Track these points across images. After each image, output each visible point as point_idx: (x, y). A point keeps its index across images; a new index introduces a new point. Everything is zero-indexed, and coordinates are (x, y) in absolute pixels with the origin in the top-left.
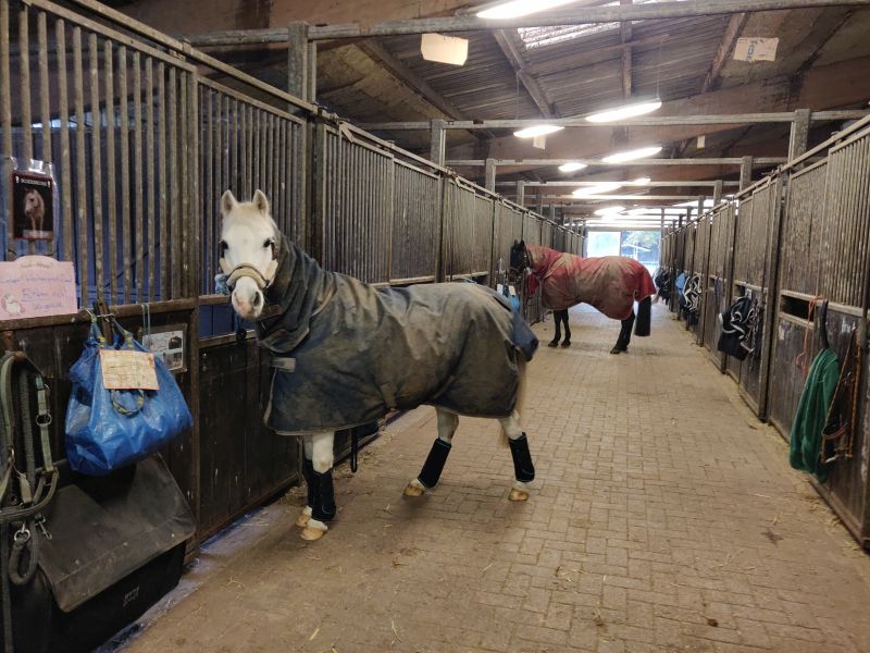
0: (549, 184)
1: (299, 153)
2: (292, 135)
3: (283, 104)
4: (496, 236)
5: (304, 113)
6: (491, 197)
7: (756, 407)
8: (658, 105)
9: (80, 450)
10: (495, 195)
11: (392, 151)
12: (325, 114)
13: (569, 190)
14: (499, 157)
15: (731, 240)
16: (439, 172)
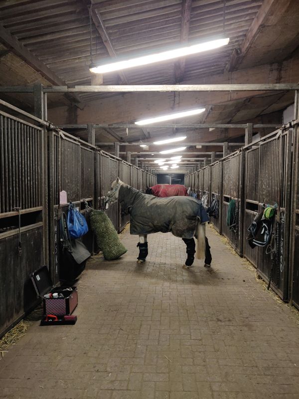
0: (147, 159)
3: (87, 146)
4: (132, 179)
5: (92, 148)
6: (130, 165)
7: (219, 231)
8: (186, 137)
9: (71, 233)
10: (131, 165)
11: (109, 155)
12: (98, 149)
13: (153, 161)
14: (131, 151)
15: (210, 179)
16: (117, 160)
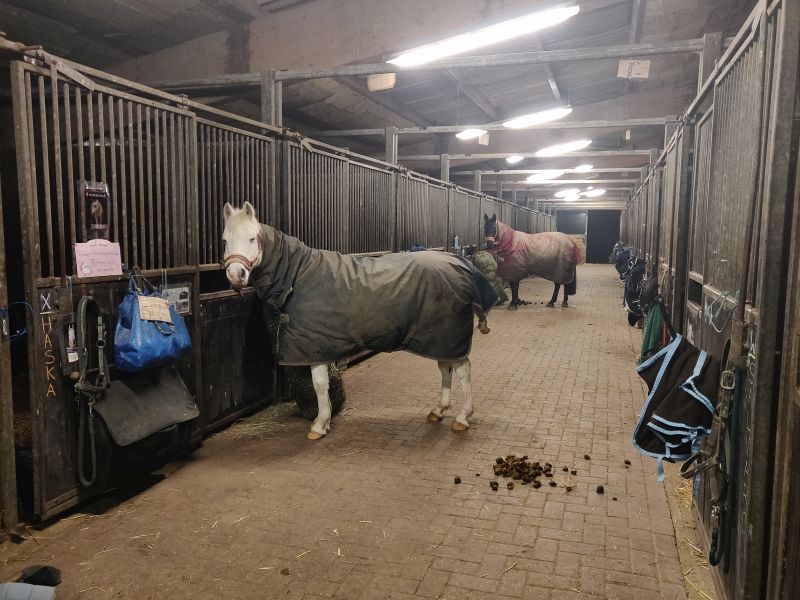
1: (270, 163)
2: (264, 150)
3: (257, 129)
5: (272, 134)
6: (446, 186)
9: (122, 355)
10: (450, 185)
11: (347, 156)
12: (288, 133)
14: (452, 153)
16: (391, 169)
